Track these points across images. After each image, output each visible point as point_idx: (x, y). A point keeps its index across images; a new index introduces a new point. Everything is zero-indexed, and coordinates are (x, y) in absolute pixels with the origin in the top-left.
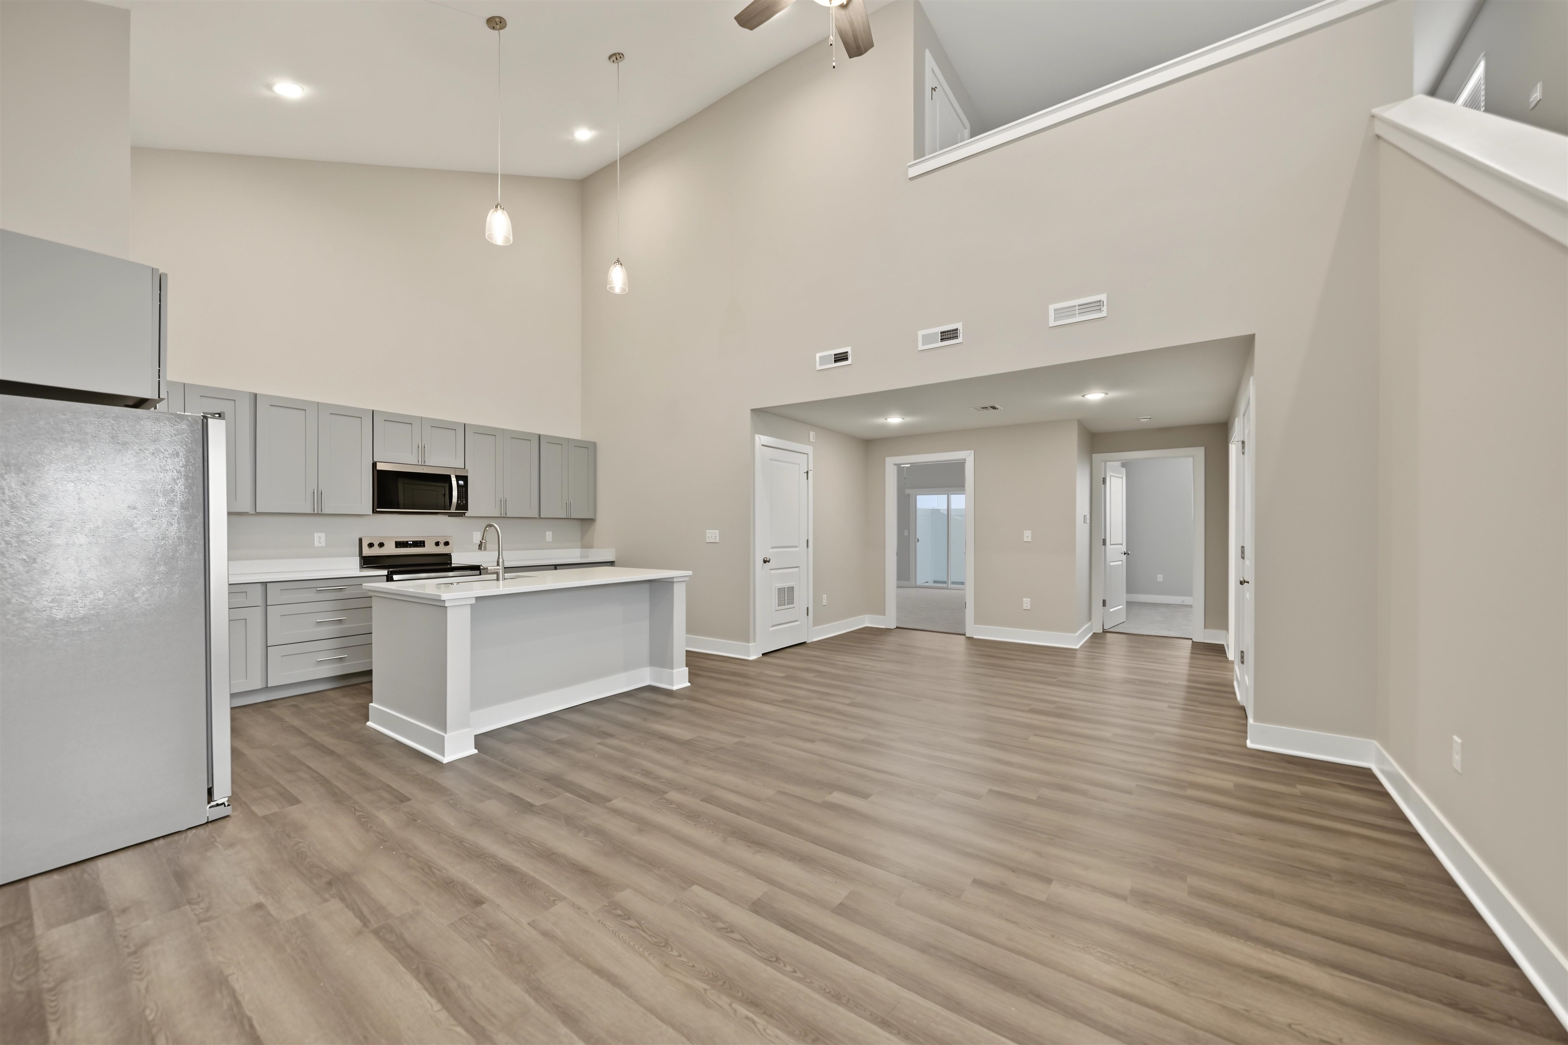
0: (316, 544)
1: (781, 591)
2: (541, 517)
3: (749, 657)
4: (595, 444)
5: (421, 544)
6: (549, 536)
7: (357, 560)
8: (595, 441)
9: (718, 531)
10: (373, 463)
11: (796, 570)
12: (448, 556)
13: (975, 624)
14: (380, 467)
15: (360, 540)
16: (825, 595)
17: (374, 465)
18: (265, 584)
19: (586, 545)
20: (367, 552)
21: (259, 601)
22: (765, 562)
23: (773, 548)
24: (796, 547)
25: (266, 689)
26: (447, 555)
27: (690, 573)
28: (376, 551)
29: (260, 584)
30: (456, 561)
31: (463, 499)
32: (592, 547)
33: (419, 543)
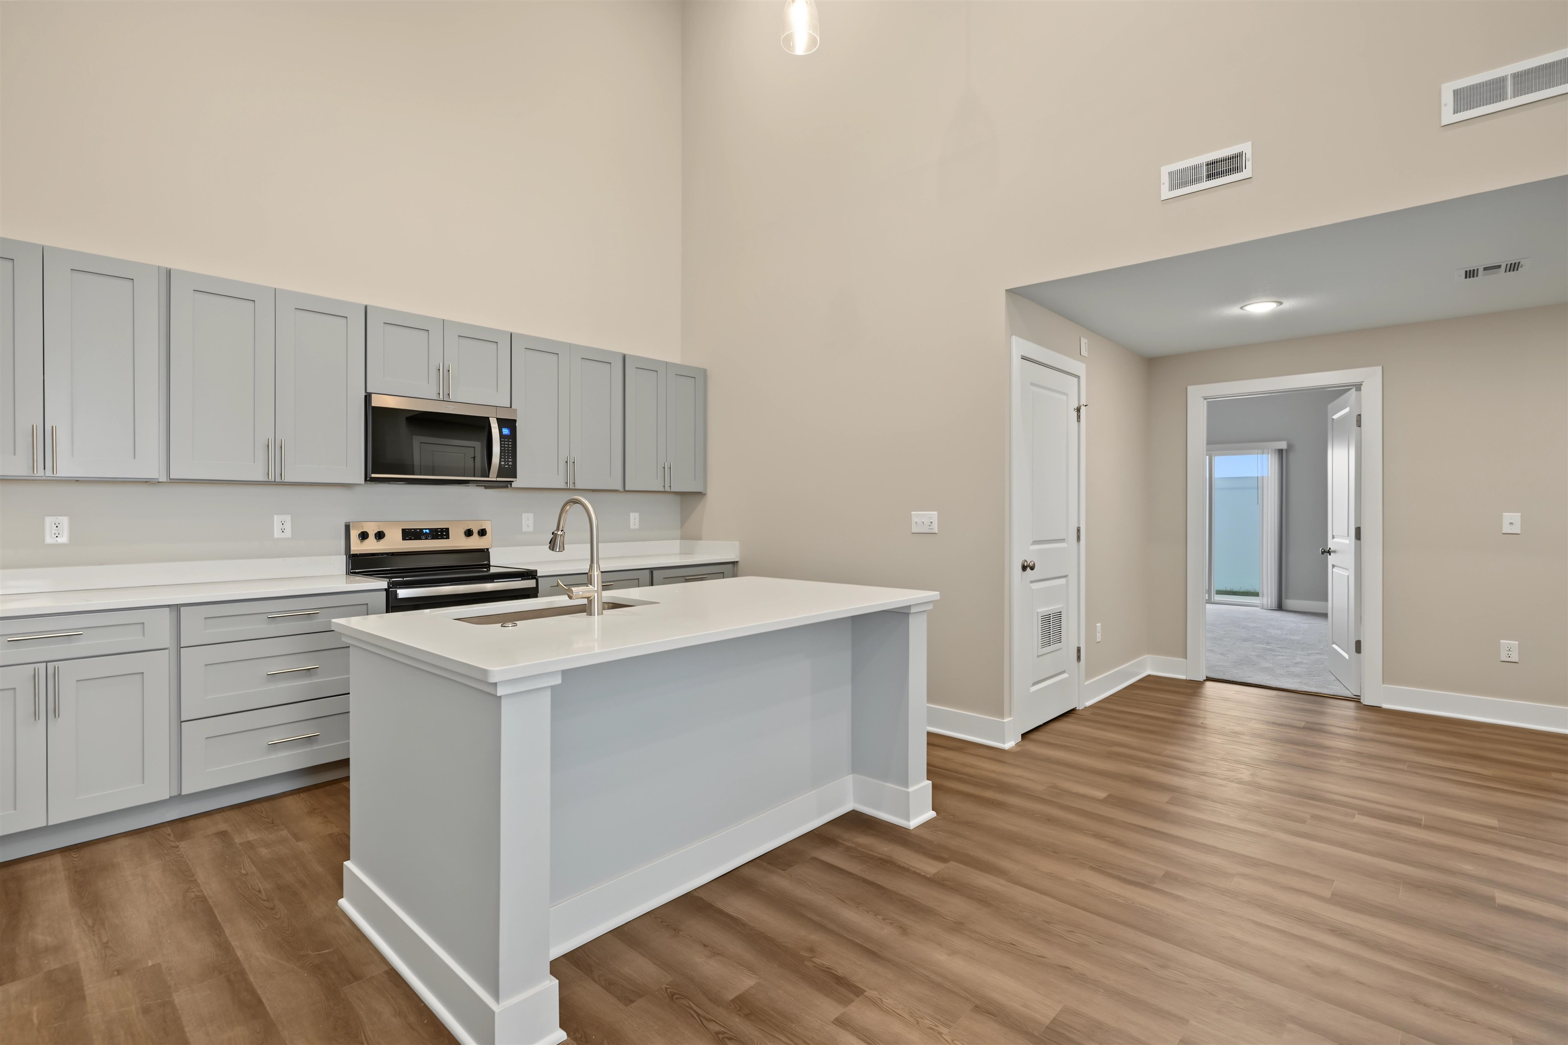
0: (277, 534)
1: (1046, 619)
2: (627, 489)
3: (1004, 744)
4: (705, 371)
5: (441, 533)
6: (634, 519)
7: (341, 562)
8: (706, 368)
9: (936, 512)
10: (366, 397)
11: (1063, 581)
12: (484, 553)
13: (1383, 684)
14: (377, 402)
15: (347, 528)
16: (1100, 624)
17: (368, 398)
18: (176, 608)
19: (690, 535)
20: (358, 547)
21: (165, 638)
22: (1024, 568)
23: (1035, 542)
24: (1062, 540)
25: (178, 798)
26: (481, 550)
27: (934, 595)
28: (371, 546)
29: (168, 609)
30: (500, 560)
31: (508, 458)
32: (699, 538)
33: (439, 532)
